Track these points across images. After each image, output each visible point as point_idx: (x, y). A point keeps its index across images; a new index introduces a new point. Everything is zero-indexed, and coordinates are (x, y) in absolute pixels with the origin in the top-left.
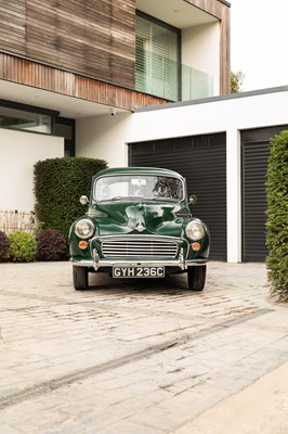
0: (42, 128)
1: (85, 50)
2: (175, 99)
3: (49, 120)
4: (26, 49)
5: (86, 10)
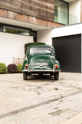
0: (27, 34)
1: (39, 10)
2: (67, 24)
3: (29, 31)
4: (21, 10)
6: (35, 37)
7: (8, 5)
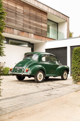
0: (26, 46)
1: (36, 29)
2: (56, 39)
4: (23, 29)
5: (36, 20)
6: (33, 48)
7: (14, 25)
